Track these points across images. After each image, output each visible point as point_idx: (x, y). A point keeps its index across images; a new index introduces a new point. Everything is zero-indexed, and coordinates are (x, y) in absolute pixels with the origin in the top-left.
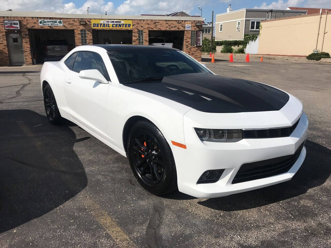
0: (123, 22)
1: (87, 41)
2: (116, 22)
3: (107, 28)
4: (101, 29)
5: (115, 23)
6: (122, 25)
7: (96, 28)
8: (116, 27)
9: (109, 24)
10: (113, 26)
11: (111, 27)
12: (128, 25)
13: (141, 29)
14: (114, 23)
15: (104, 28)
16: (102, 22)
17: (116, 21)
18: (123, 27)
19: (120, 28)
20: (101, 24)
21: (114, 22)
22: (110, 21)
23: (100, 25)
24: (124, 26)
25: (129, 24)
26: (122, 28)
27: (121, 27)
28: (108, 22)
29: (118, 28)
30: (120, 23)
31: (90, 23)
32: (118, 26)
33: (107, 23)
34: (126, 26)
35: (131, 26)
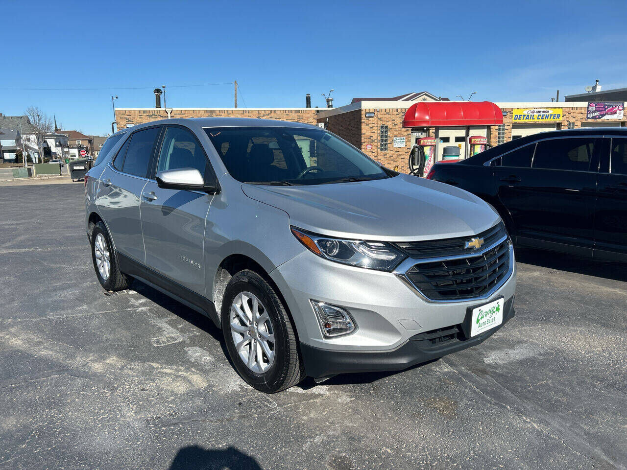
0: (551, 112)
1: (505, 139)
2: (542, 112)
3: (531, 120)
4: (524, 123)
5: (542, 114)
6: (549, 116)
7: (518, 121)
8: (542, 119)
9: (533, 115)
10: (538, 119)
11: (536, 120)
12: (556, 116)
13: (572, 121)
14: (540, 114)
15: (527, 121)
16: (525, 112)
17: (543, 110)
18: (550, 118)
19: (546, 120)
20: (524, 116)
21: (539, 112)
22: (536, 110)
23: (522, 117)
24: (552, 117)
25: (558, 115)
26: (549, 120)
27: (547, 118)
28: (533, 112)
29: (544, 120)
30: (547, 114)
31: (511, 115)
32: (544, 118)
33: (531, 114)
34: (554, 117)
35: (561, 117)
